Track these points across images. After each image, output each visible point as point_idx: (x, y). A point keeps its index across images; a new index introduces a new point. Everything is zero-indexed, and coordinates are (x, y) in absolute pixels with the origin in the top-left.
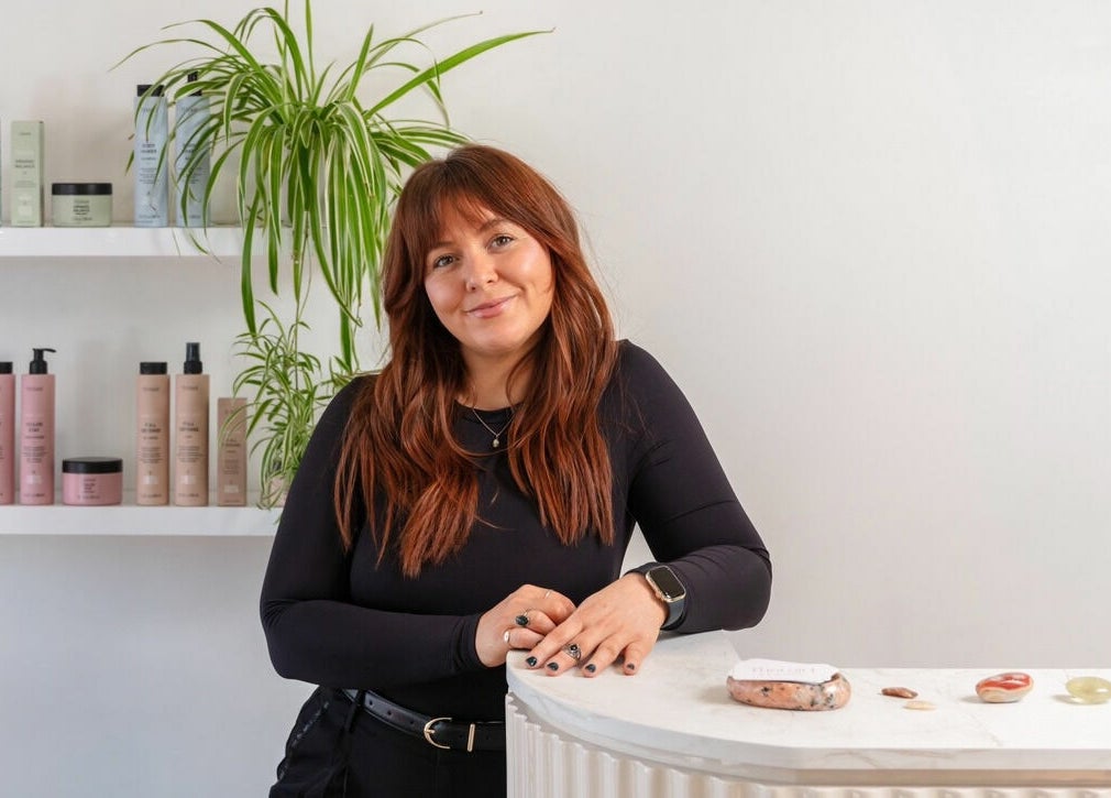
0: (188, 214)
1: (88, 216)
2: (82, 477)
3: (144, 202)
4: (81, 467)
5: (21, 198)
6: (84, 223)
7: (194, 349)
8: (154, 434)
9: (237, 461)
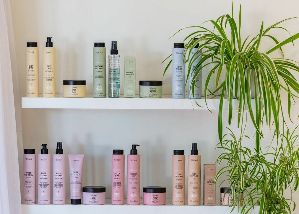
0: (195, 93)
1: (155, 94)
2: (152, 194)
3: (176, 88)
4: (151, 190)
5: (129, 87)
6: (154, 96)
7: (195, 145)
8: (180, 178)
9: (212, 188)
